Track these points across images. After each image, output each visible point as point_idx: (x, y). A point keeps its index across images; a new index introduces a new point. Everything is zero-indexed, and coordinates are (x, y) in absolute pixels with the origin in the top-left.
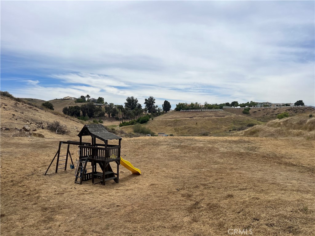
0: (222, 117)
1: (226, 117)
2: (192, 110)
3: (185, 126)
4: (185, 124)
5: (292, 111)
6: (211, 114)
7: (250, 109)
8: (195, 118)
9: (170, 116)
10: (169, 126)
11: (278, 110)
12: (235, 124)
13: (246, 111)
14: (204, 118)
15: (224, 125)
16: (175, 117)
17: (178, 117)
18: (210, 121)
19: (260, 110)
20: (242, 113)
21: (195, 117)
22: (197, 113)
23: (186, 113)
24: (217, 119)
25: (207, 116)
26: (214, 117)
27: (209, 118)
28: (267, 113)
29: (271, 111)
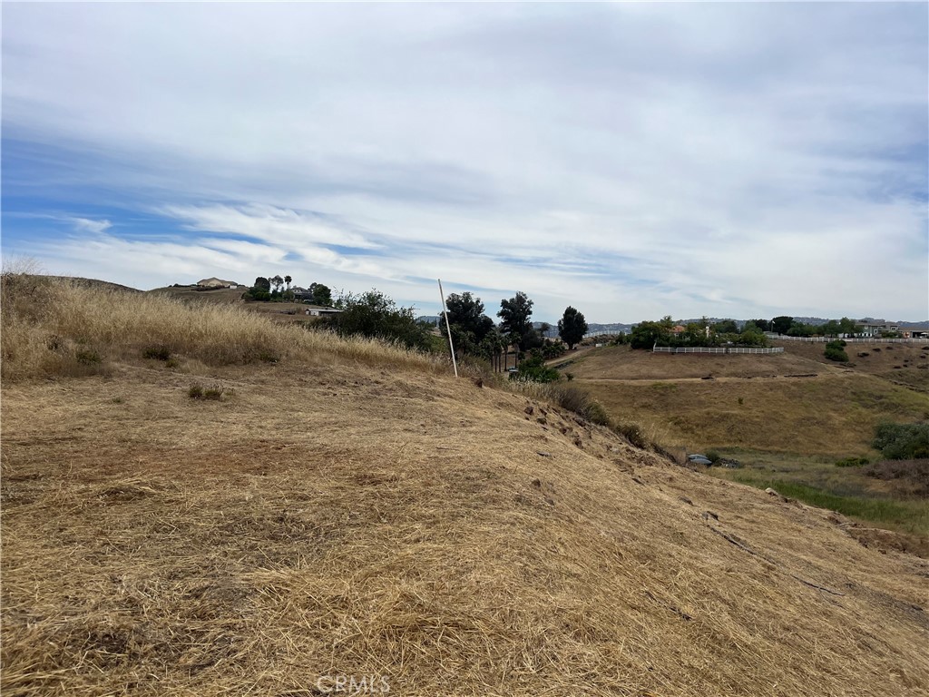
0: (810, 379)
1: (821, 376)
2: (694, 349)
3: (708, 413)
4: (701, 403)
6: (765, 367)
7: (844, 344)
8: (722, 380)
9: (624, 367)
10: (643, 407)
12: (865, 406)
13: (837, 352)
14: (752, 380)
15: (835, 410)
16: (644, 371)
17: (656, 372)
18: (780, 394)
19: (877, 350)
20: (824, 357)
21: (718, 374)
22: (717, 360)
23: (678, 359)
24: (794, 384)
25: (757, 374)
26: (780, 378)
27: (767, 380)
28: (904, 358)
29: (914, 352)
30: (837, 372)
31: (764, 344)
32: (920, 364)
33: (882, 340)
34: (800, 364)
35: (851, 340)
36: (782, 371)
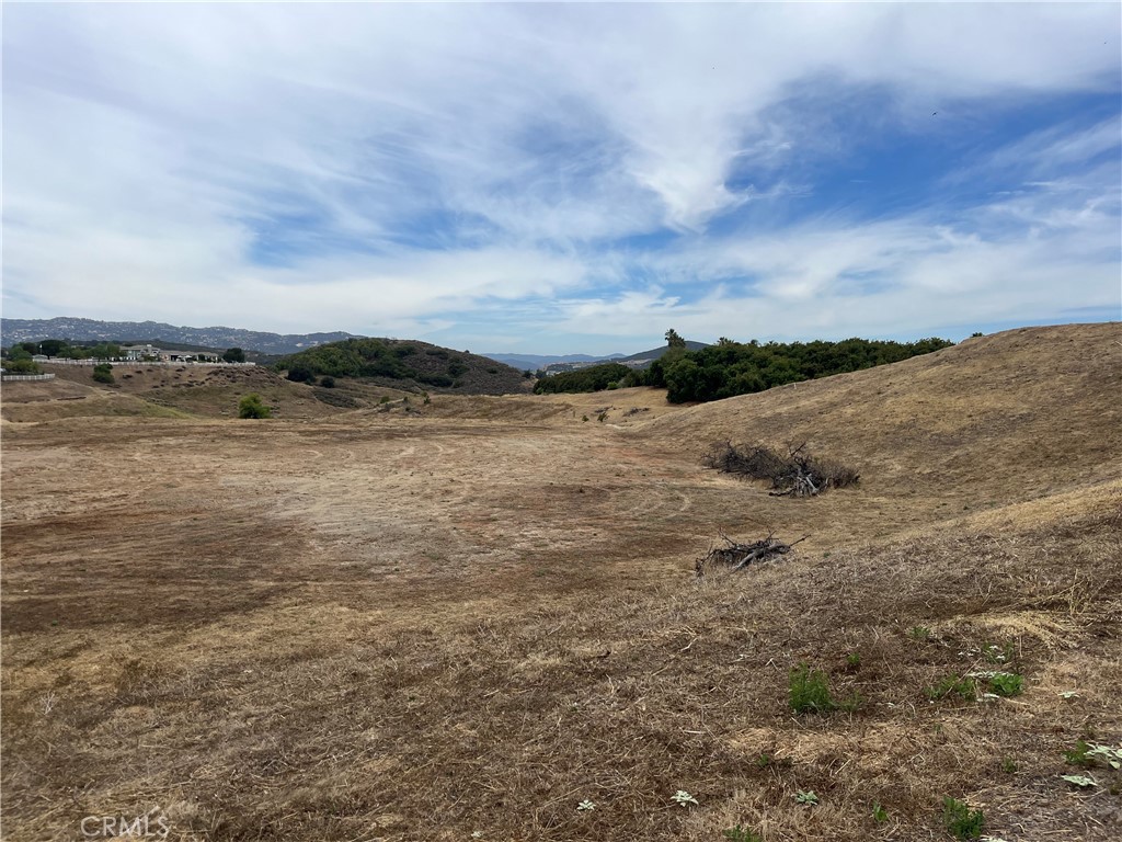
0: (79, 401)
1: (89, 398)
5: (223, 378)
6: (39, 392)
7: (111, 367)
11: (188, 373)
13: (104, 374)
19: (140, 372)
20: (93, 379)
24: (66, 406)
25: (31, 399)
26: (54, 401)
27: (41, 404)
28: (161, 379)
29: (170, 373)
30: (102, 393)
31: (35, 370)
32: (174, 384)
33: (144, 363)
34: (71, 388)
35: (117, 363)
36: (55, 395)
